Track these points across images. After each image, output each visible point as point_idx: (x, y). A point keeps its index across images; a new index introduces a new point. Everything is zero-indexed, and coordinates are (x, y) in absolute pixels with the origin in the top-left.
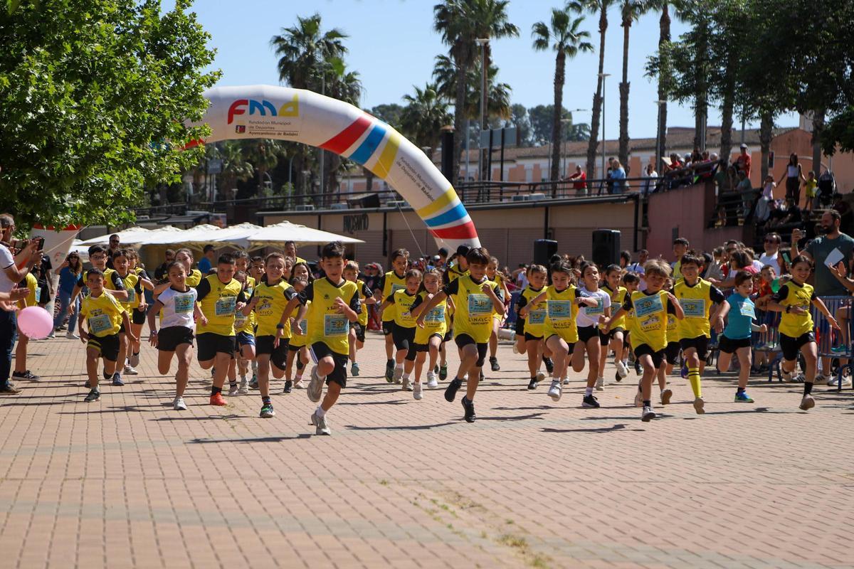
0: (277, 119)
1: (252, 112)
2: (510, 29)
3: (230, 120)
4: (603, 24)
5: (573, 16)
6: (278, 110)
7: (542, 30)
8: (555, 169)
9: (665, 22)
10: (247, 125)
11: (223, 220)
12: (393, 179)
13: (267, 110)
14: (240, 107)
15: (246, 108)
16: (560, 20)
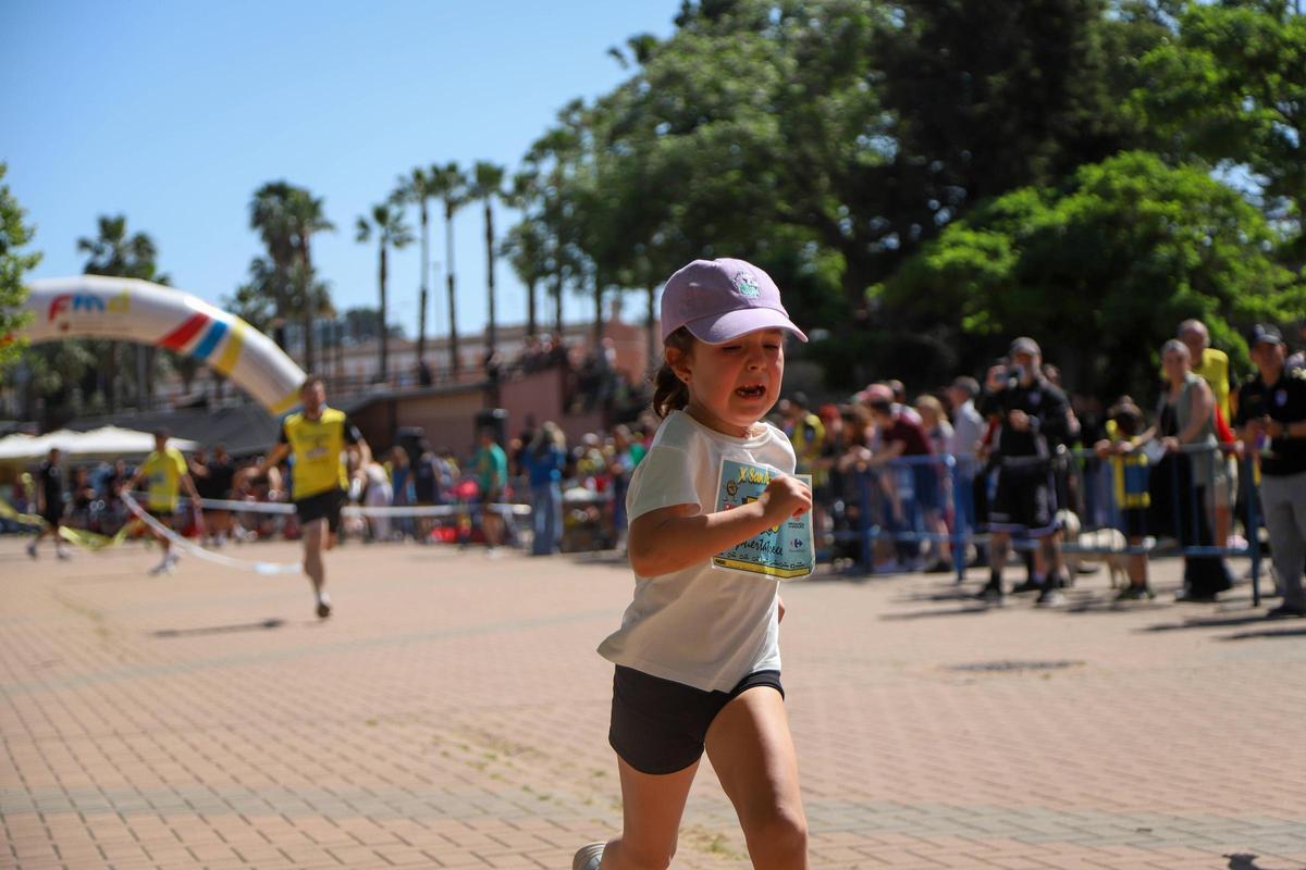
1: (77, 307)
2: (328, 226)
3: (52, 317)
4: (424, 218)
5: (394, 210)
6: (106, 305)
7: (363, 225)
8: (384, 366)
9: (488, 214)
10: (72, 322)
11: (35, 430)
12: (240, 375)
13: (94, 305)
14: (63, 303)
15: (70, 303)
16: (381, 215)
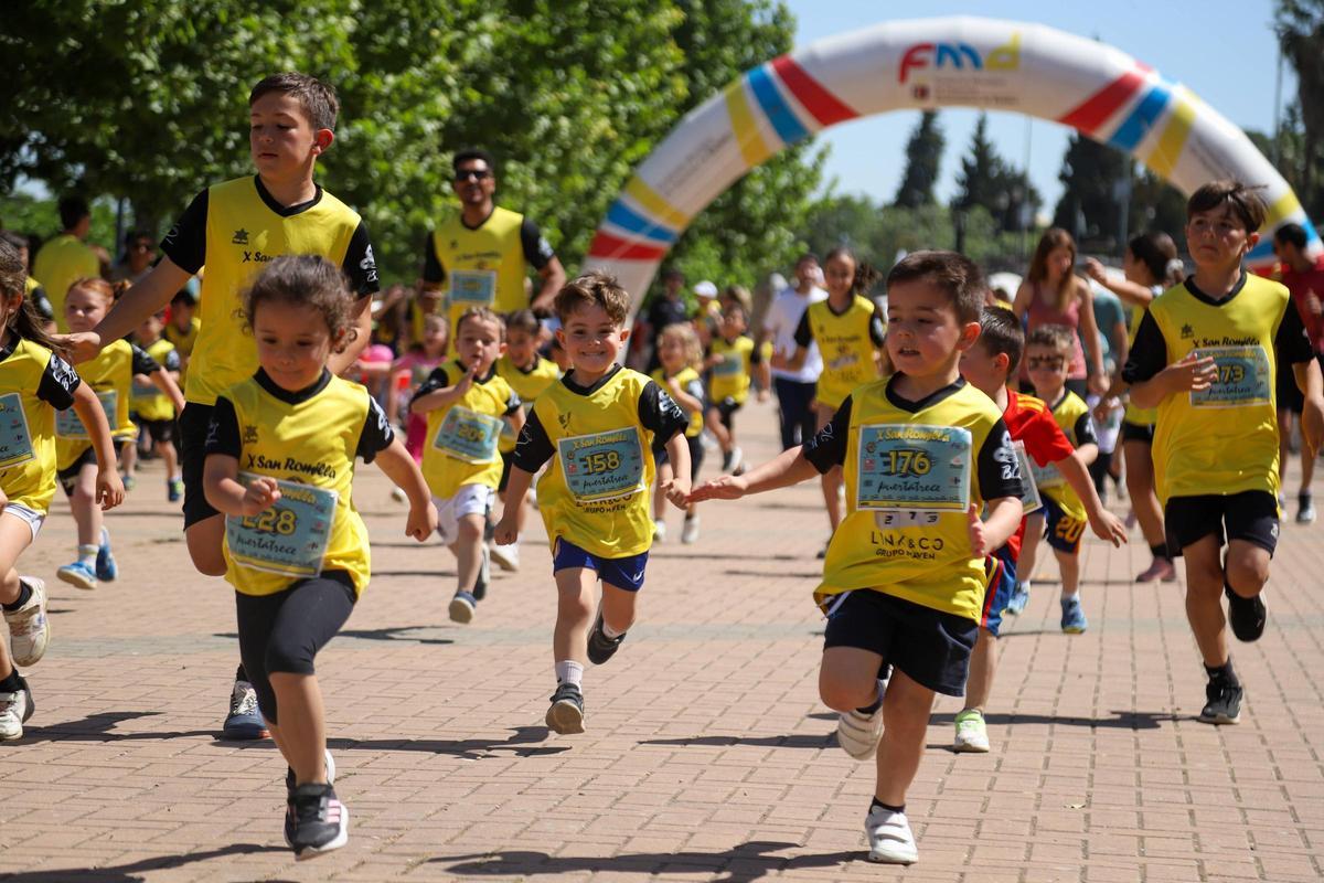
0: (984, 74)
1: (940, 61)
3: (903, 76)
6: (984, 59)
10: (931, 85)
13: (966, 60)
14: (920, 56)
15: (930, 57)
